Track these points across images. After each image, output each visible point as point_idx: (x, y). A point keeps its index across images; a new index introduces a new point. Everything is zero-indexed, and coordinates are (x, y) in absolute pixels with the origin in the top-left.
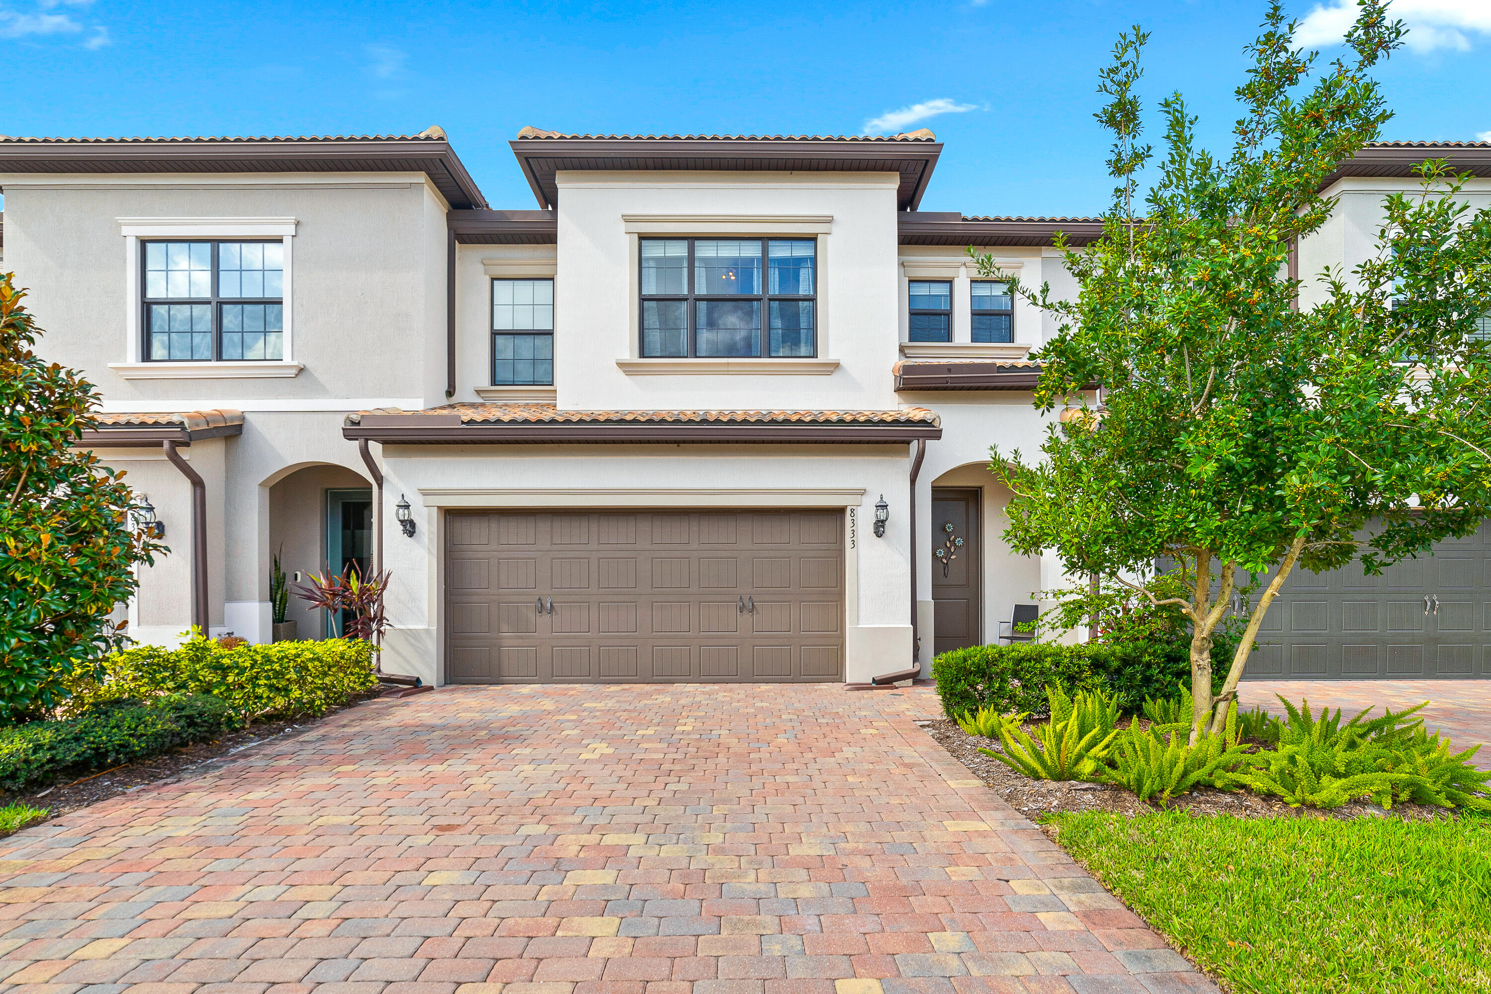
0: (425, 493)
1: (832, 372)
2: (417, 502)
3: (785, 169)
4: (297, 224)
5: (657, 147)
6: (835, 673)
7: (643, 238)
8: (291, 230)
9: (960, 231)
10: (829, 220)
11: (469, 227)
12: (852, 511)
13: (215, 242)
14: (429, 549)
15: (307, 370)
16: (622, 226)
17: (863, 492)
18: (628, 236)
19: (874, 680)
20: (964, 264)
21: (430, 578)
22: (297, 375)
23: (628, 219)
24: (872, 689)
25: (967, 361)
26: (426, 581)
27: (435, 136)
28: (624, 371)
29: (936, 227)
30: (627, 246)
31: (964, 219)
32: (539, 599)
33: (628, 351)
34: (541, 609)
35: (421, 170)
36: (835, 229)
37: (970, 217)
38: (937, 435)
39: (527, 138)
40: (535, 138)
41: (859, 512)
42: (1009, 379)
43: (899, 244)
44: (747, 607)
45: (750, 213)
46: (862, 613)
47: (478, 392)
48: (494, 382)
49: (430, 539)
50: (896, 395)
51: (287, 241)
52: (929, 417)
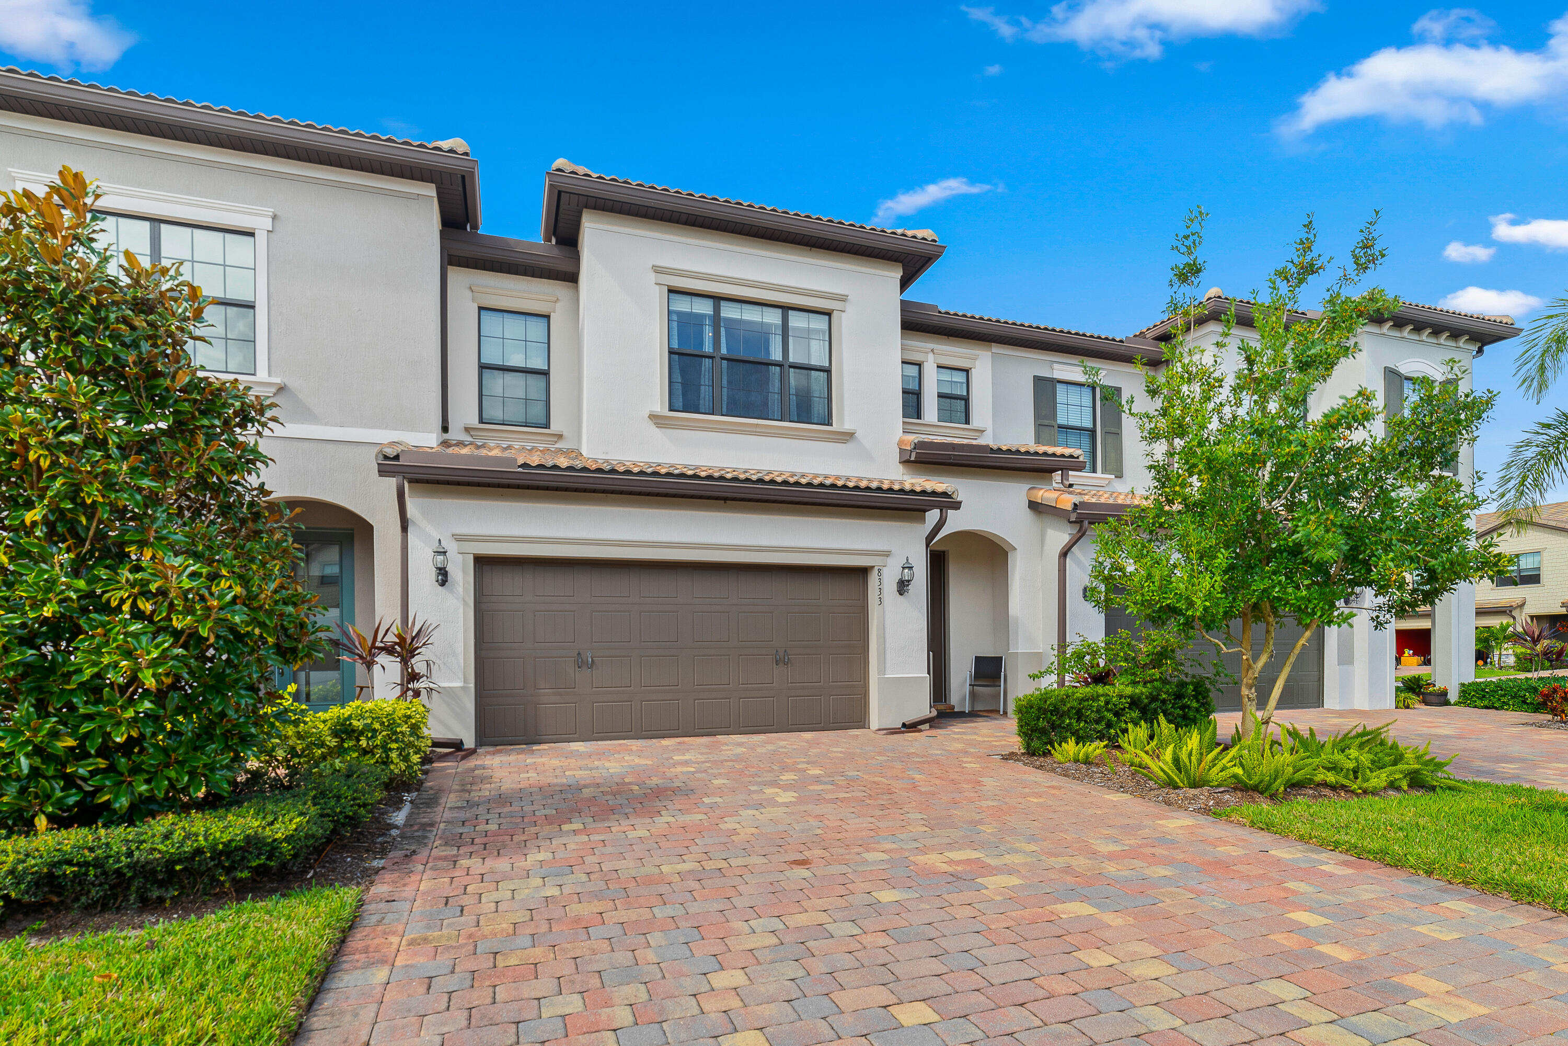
0: (459, 538)
1: (847, 440)
2: (451, 547)
3: (806, 245)
4: (275, 217)
5: (718, 208)
6: (858, 719)
7: (672, 291)
8: (268, 223)
9: (936, 321)
10: (843, 299)
11: (462, 249)
12: (879, 571)
13: (156, 221)
14: (464, 601)
15: (289, 389)
16: (652, 277)
17: (887, 554)
18: (657, 287)
19: (904, 725)
20: (932, 350)
21: (465, 631)
22: (275, 394)
23: (658, 270)
24: (903, 732)
25: (965, 441)
26: (461, 636)
27: (460, 150)
28: (655, 424)
29: (922, 316)
30: (656, 298)
31: (940, 312)
32: (579, 654)
33: (658, 402)
34: (580, 663)
35: (432, 182)
36: (849, 308)
37: (943, 311)
38: (957, 506)
39: (563, 171)
40: (572, 172)
41: (885, 571)
42: (1004, 460)
43: (902, 328)
44: (782, 661)
45: (775, 282)
46: (888, 665)
47: (467, 430)
48: (481, 421)
49: (465, 590)
50: (901, 466)
51: (261, 237)
52: (950, 490)
